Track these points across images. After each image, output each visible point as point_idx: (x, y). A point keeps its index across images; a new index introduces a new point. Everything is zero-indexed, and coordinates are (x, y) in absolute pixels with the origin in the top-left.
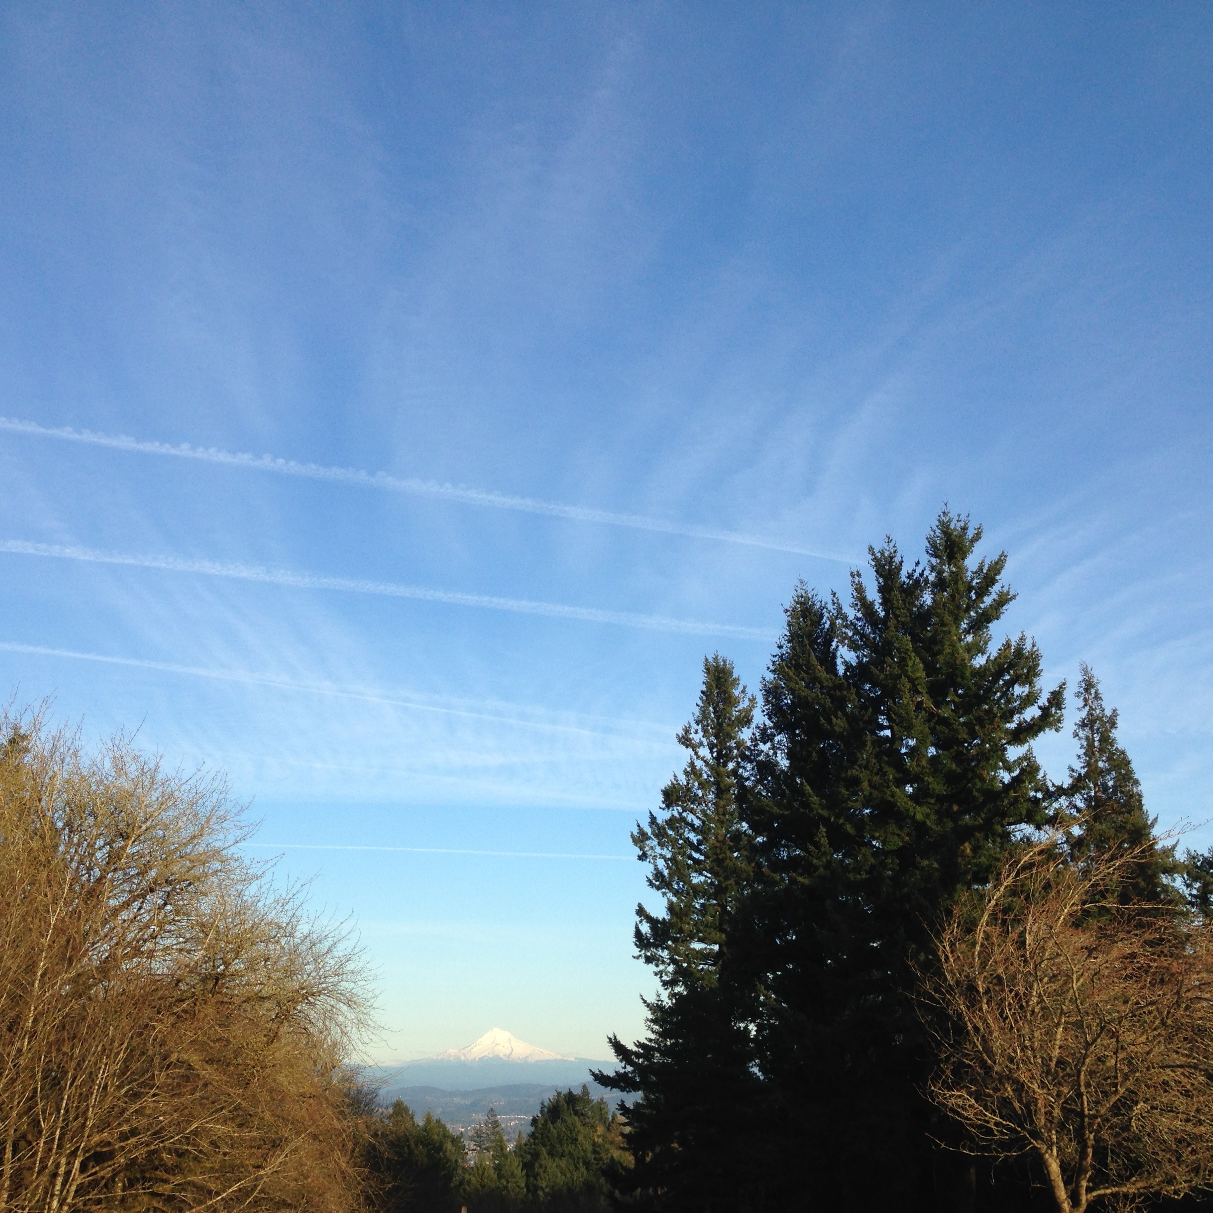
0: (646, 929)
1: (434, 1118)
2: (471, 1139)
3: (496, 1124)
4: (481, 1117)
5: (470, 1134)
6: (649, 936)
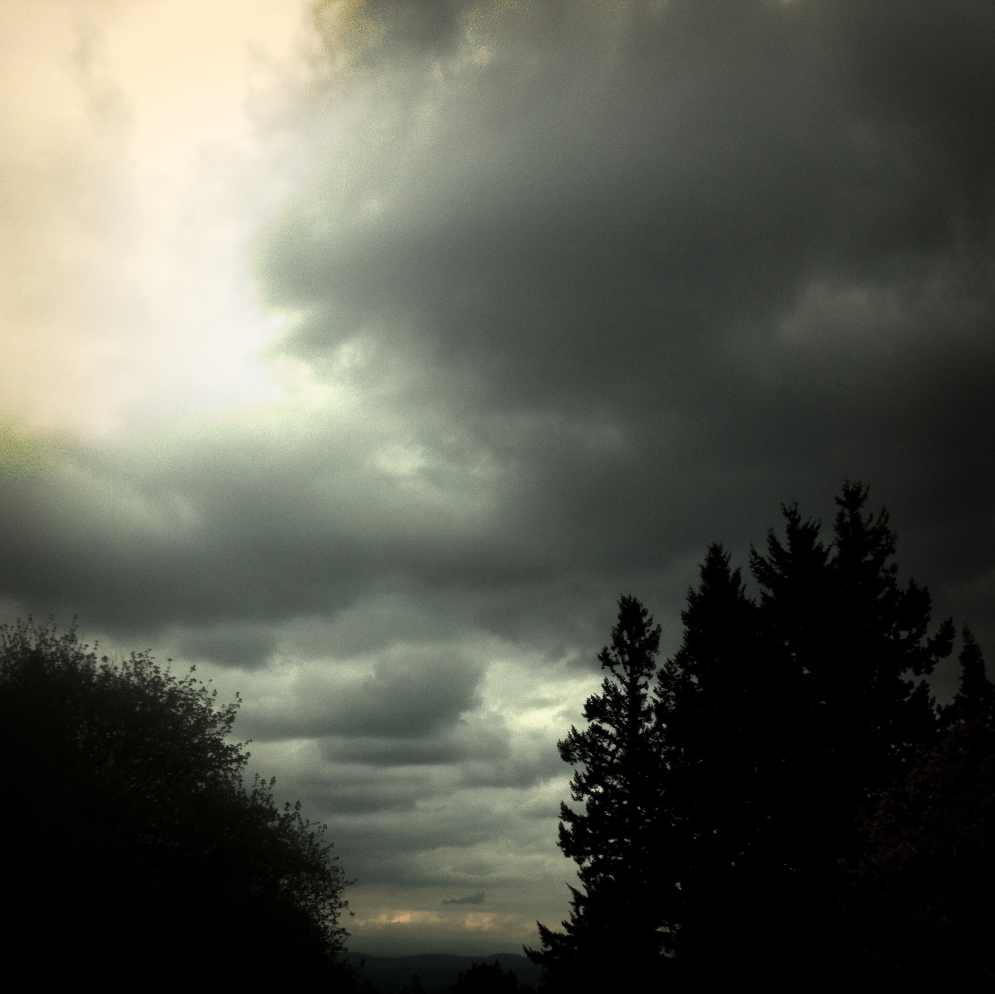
0: (568, 826)
6: (571, 831)
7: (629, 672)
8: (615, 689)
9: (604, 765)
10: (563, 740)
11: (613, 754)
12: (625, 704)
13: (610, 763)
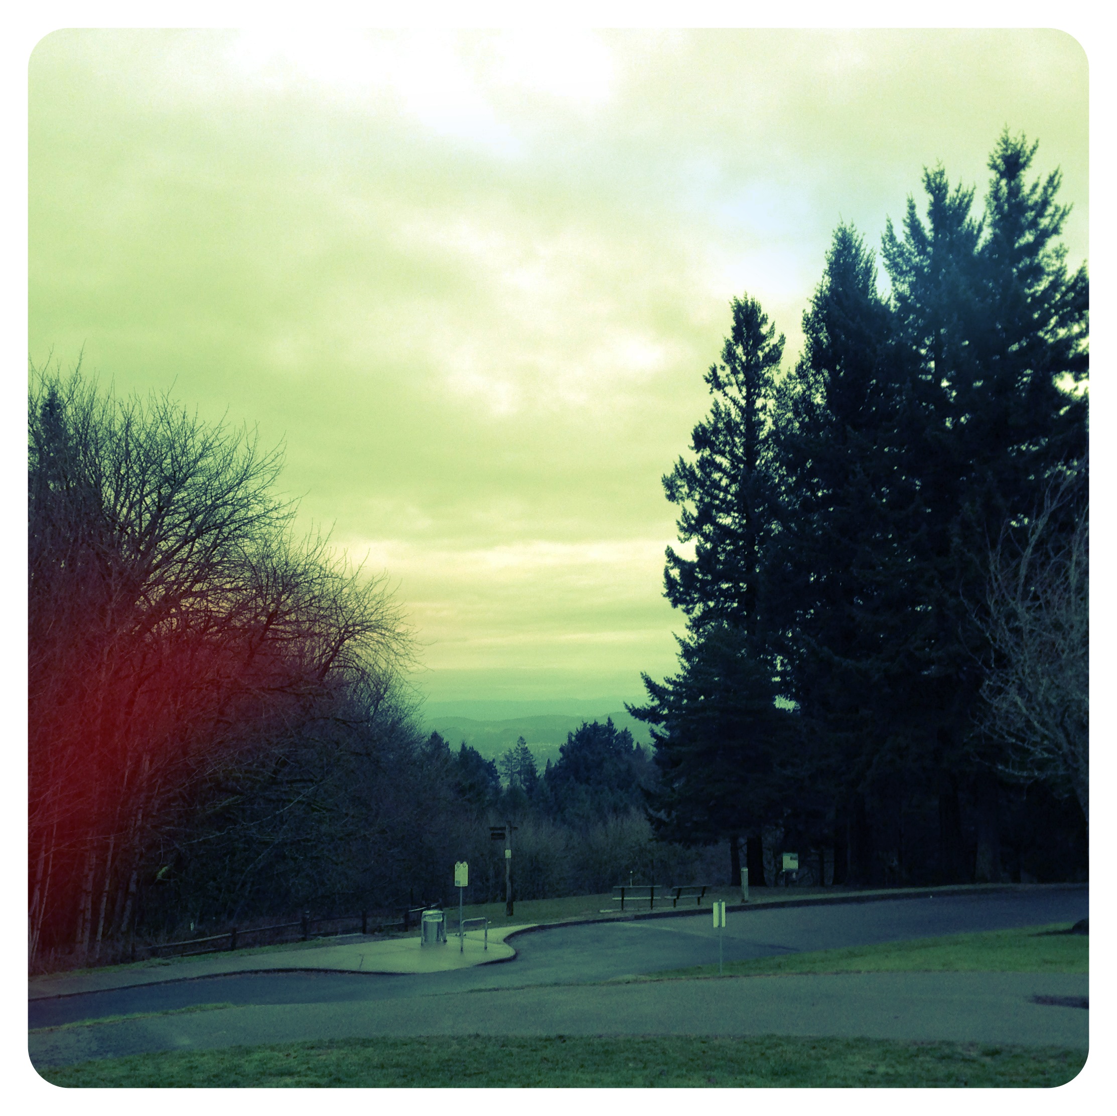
0: (675, 573)
1: (468, 746)
2: (502, 763)
3: (525, 750)
4: (512, 745)
5: (502, 759)
6: (678, 578)
7: (744, 394)
8: (729, 415)
9: (717, 502)
10: (669, 475)
11: (726, 490)
12: (741, 431)
13: (723, 501)
